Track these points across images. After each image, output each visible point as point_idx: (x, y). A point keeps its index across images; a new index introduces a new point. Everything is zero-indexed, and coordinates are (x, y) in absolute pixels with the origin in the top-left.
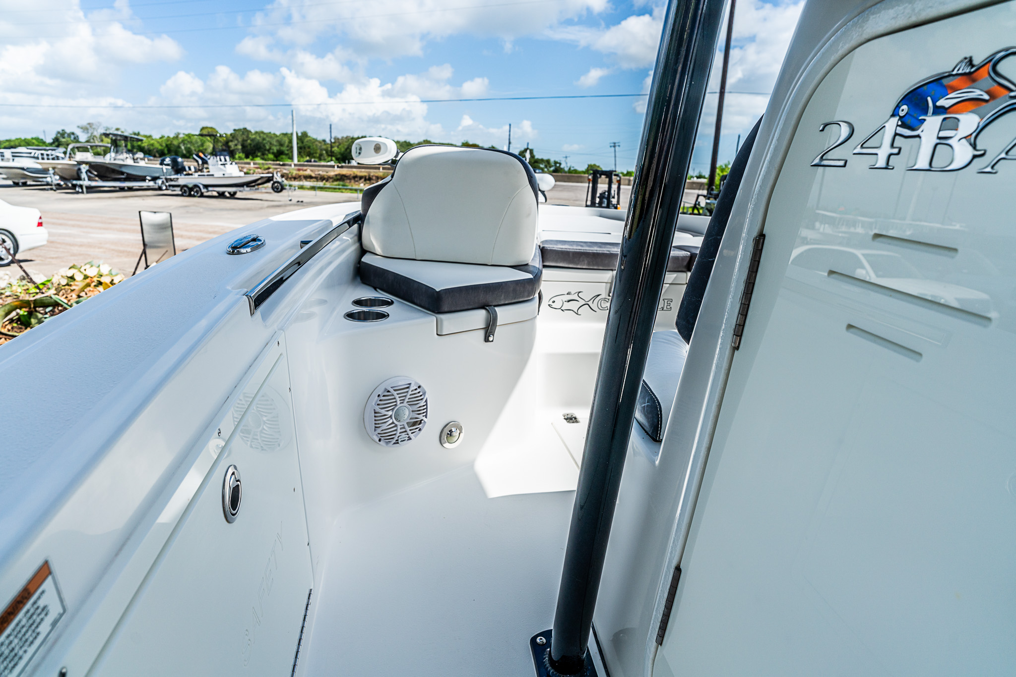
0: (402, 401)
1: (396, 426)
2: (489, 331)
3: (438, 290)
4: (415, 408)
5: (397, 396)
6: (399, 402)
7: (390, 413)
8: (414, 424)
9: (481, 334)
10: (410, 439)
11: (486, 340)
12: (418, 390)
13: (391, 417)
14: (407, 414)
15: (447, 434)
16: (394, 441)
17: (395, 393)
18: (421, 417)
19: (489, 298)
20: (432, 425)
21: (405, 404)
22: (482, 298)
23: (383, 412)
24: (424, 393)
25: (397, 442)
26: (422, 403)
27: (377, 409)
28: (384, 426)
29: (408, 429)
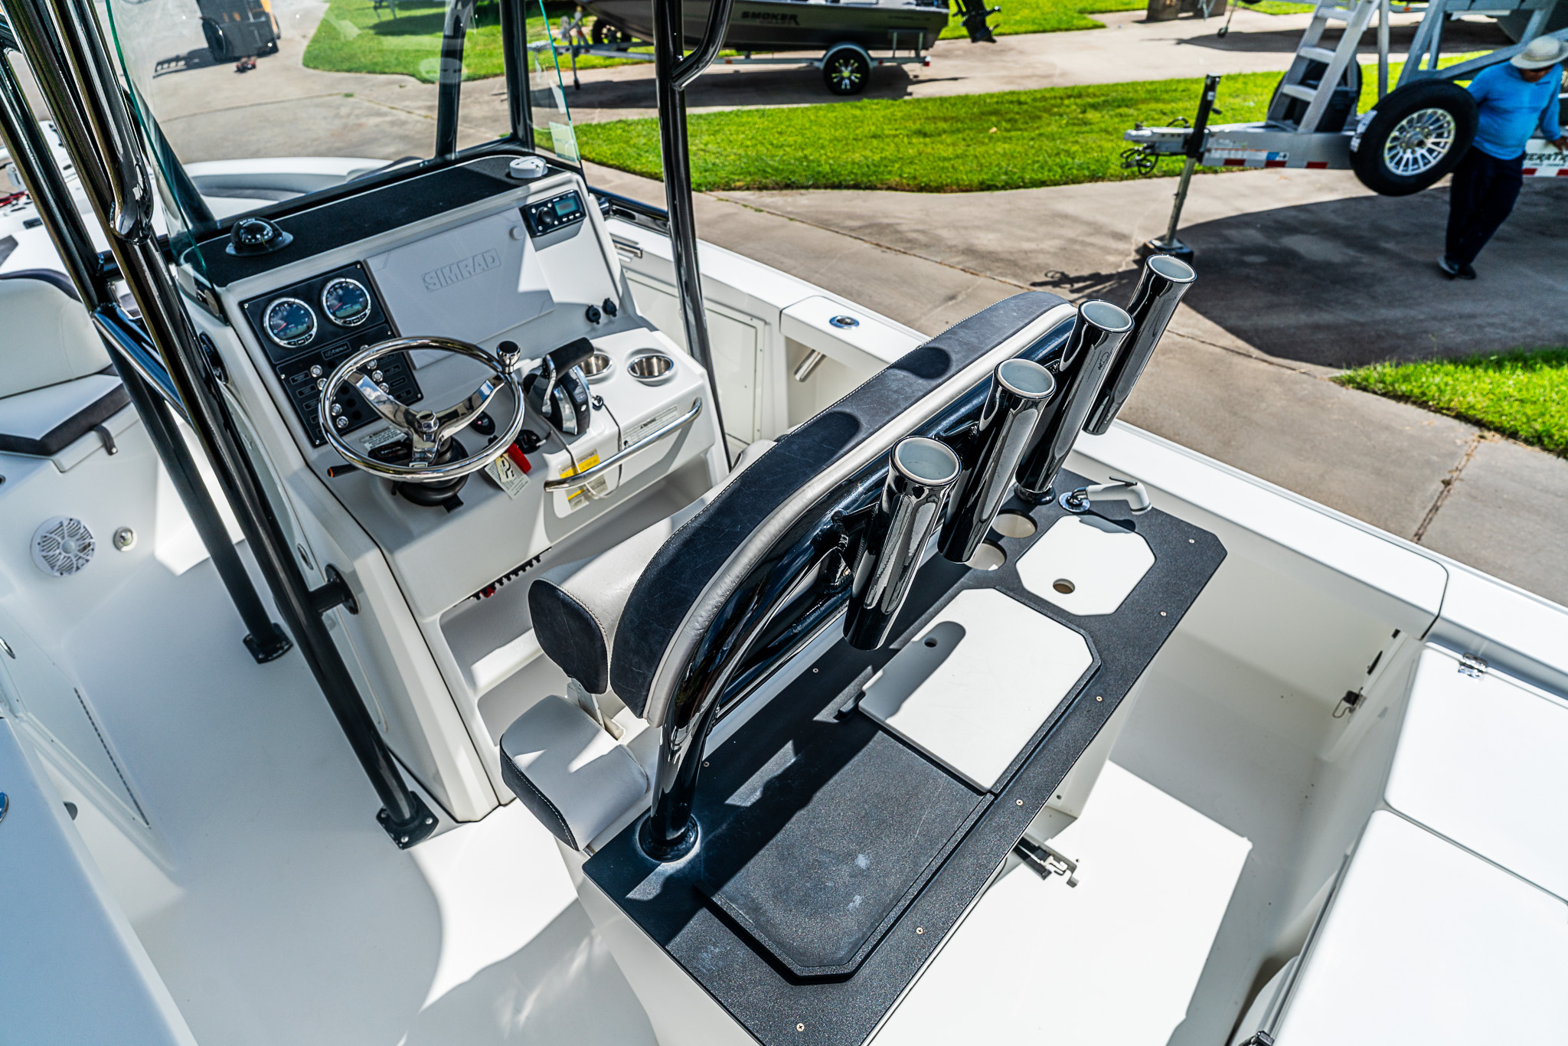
0: (63, 538)
1: (69, 558)
2: (108, 445)
3: (38, 438)
4: (78, 537)
5: (56, 537)
6: (60, 540)
7: (58, 551)
8: (85, 548)
9: (103, 451)
10: (87, 561)
11: (110, 453)
12: (72, 523)
13: (60, 554)
14: (73, 545)
15: (119, 539)
16: (75, 568)
17: (53, 535)
18: (87, 541)
19: (93, 420)
20: (101, 540)
21: (67, 538)
22: (84, 423)
23: (51, 553)
24: (79, 523)
25: (78, 568)
26: (82, 530)
27: (44, 554)
28: (59, 563)
29: (81, 555)
